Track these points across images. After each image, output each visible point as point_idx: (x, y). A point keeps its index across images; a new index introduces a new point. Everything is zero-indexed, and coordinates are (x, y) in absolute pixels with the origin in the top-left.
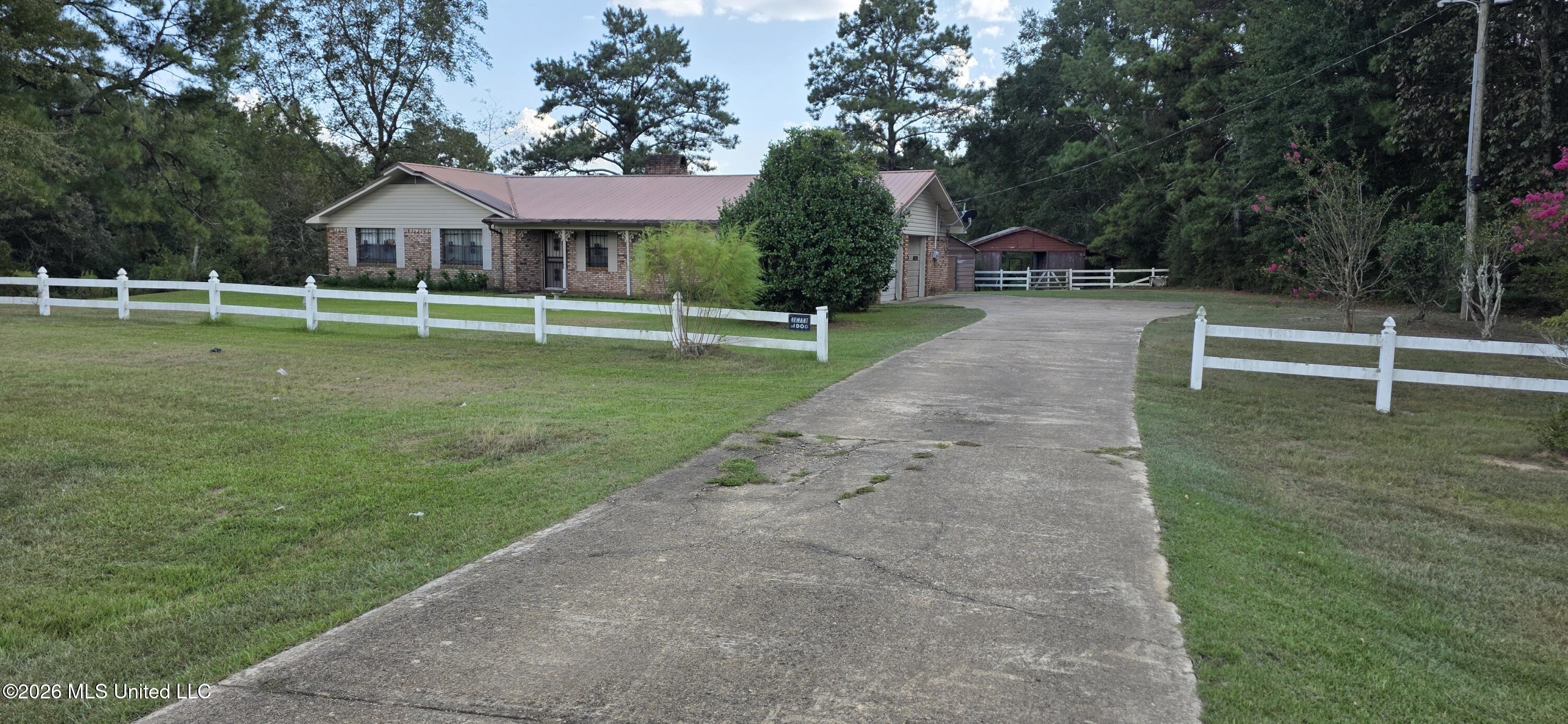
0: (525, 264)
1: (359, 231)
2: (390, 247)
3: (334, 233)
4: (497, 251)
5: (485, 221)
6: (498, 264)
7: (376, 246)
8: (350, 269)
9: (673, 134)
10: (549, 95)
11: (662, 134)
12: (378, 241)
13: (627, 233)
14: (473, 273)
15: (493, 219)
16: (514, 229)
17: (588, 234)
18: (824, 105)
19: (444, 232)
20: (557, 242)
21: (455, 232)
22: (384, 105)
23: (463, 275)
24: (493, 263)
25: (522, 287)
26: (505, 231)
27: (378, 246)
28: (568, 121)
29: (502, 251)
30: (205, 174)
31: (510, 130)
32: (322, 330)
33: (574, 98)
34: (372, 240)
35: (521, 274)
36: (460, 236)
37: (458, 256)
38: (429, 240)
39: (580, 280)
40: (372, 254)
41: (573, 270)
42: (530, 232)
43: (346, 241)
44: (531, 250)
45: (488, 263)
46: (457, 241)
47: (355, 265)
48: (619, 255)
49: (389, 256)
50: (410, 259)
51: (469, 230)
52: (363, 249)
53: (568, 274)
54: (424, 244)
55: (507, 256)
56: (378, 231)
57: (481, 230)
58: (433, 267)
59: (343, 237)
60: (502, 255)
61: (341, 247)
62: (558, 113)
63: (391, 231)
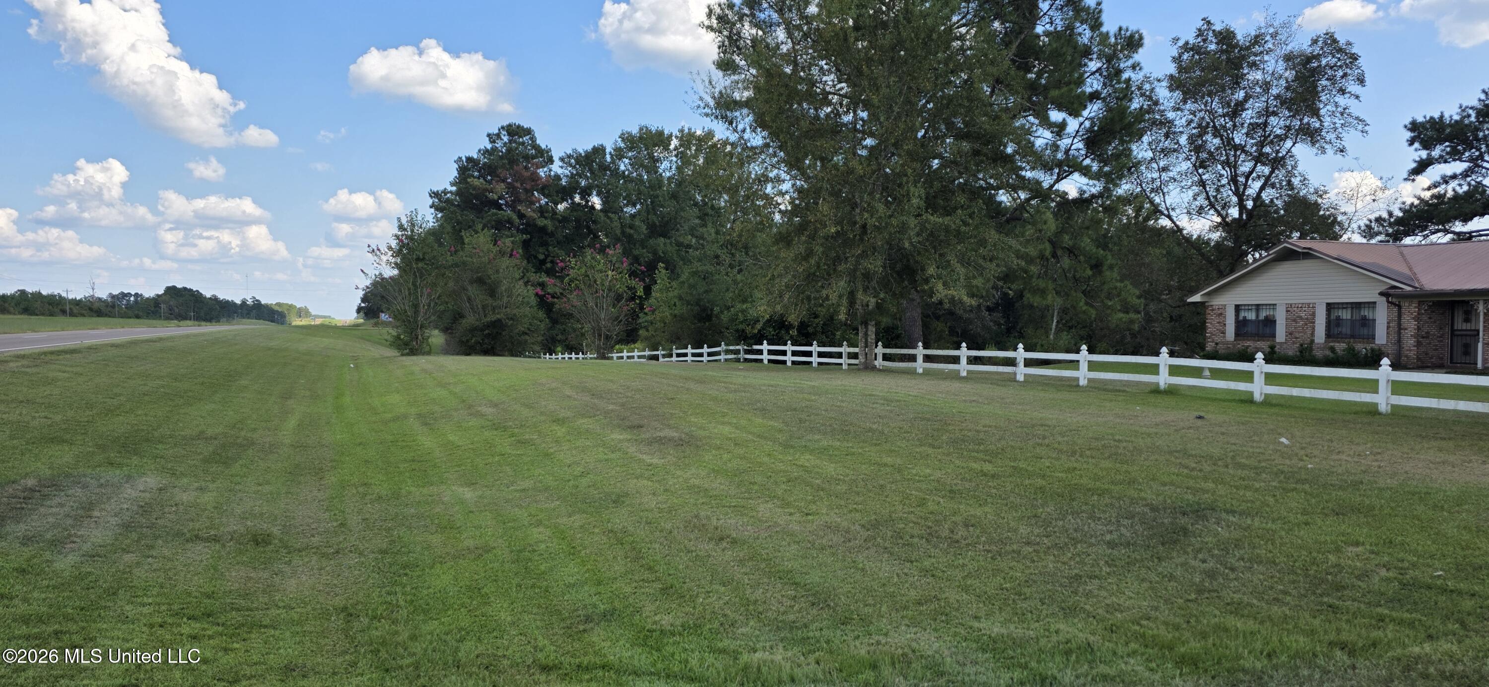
0: (1428, 337)
1: (1238, 308)
2: (1270, 322)
3: (1213, 310)
4: (1394, 324)
5: (1381, 294)
6: (1394, 337)
7: (1254, 321)
8: (1228, 343)
10: (1423, 154)
12: (1257, 316)
14: (1361, 348)
15: (1392, 291)
16: (1417, 300)
19: (1330, 307)
20: (1472, 313)
21: (1344, 306)
22: (1246, 186)
23: (1351, 350)
24: (1388, 337)
25: (1425, 362)
26: (1405, 304)
27: (1257, 322)
28: (1448, 179)
29: (1399, 324)
30: (1093, 262)
32: (1269, 402)
33: (1455, 154)
34: (1251, 316)
35: (1422, 349)
36: (1349, 311)
37: (1346, 330)
38: (1314, 314)
40: (1251, 329)
42: (1435, 303)
43: (1225, 317)
44: (1435, 322)
45: (1381, 336)
46: (1346, 315)
47: (1233, 339)
49: (1268, 331)
50: (1291, 334)
51: (1360, 303)
52: (1241, 325)
54: (1307, 319)
55: (1406, 329)
56: (1258, 307)
57: (1375, 303)
58: (1316, 341)
59: (1221, 314)
60: (1400, 328)
61: (1219, 323)
62: (1434, 173)
63: (1272, 307)
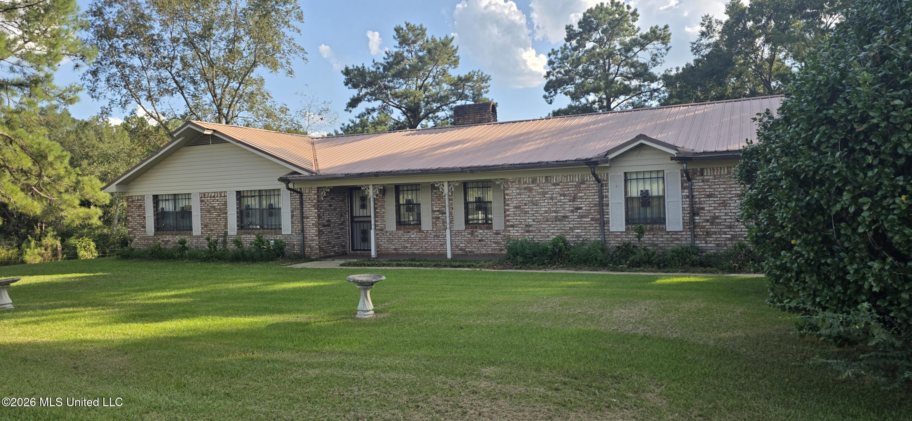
0: (329, 225)
1: (156, 198)
2: (186, 213)
3: (134, 202)
4: (297, 213)
5: (281, 179)
6: (298, 226)
7: (173, 213)
8: (147, 238)
9: (447, 118)
10: (354, 92)
11: (439, 119)
12: (175, 207)
13: (446, 184)
14: (270, 239)
15: (290, 177)
16: (315, 186)
17: (398, 189)
18: (556, 93)
19: (239, 195)
20: (364, 199)
21: (252, 194)
23: (260, 241)
24: (292, 227)
25: (325, 252)
26: (305, 190)
27: (176, 213)
28: (369, 111)
29: (302, 213)
33: (374, 95)
34: (169, 207)
35: (324, 238)
36: (257, 198)
37: (255, 220)
38: (225, 204)
39: (390, 241)
40: (171, 221)
41: (381, 230)
42: (334, 190)
43: (144, 209)
44: (335, 209)
45: (287, 227)
46: (253, 203)
47: (152, 234)
48: (433, 211)
49: (183, 223)
50: (206, 226)
51: (266, 191)
52: (160, 216)
53: (376, 234)
54: (220, 209)
55: (308, 218)
56: (175, 197)
57: (279, 190)
58: (229, 233)
59: (141, 205)
60: (303, 217)
61: (139, 216)
62: (362, 107)
63: (188, 196)
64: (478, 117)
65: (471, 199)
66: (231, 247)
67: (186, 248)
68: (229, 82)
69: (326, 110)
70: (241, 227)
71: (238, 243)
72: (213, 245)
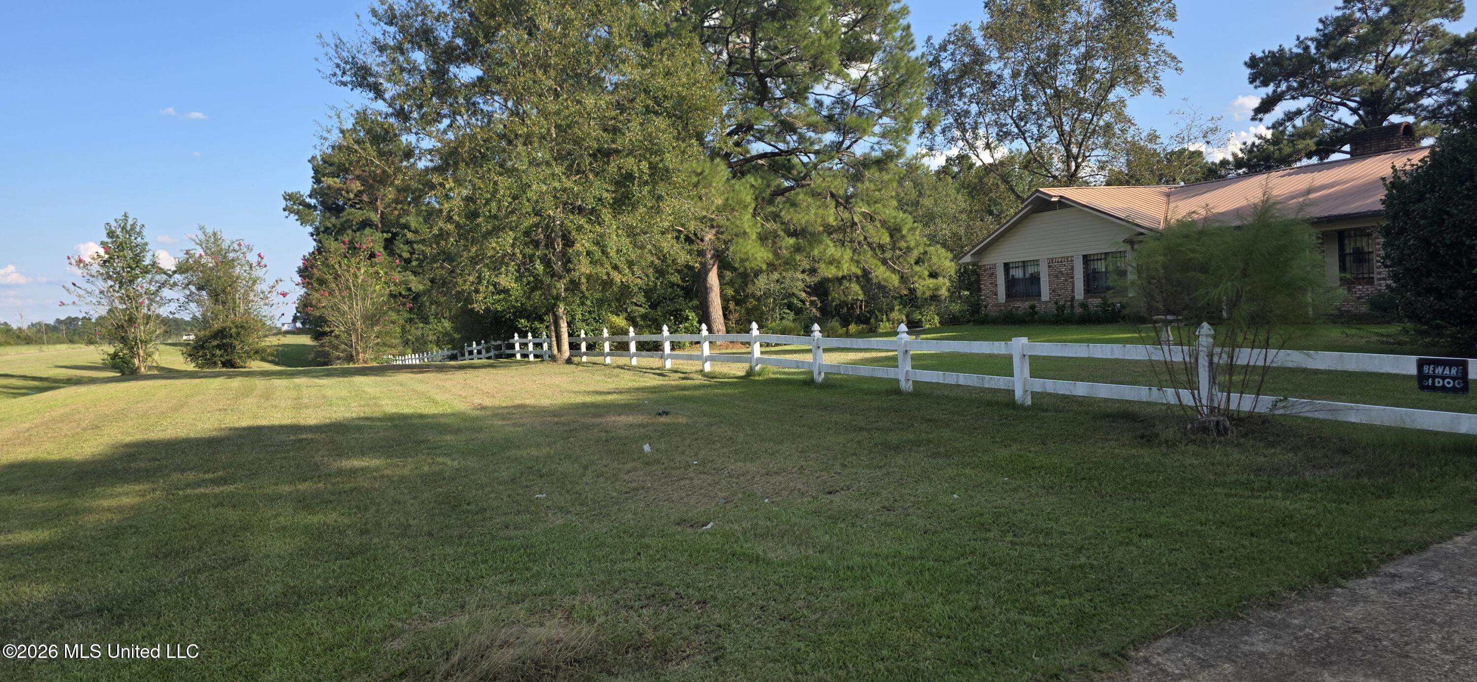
1: (1007, 266)
2: (1035, 279)
5: (1126, 241)
7: (1022, 279)
8: (999, 305)
10: (1268, 91)
12: (1024, 274)
14: (1115, 302)
15: (1136, 238)
19: (1086, 259)
21: (1098, 257)
23: (1105, 304)
27: (1025, 279)
28: (1290, 116)
31: (1211, 137)
33: (1301, 91)
34: (1019, 274)
36: (1104, 261)
37: (1102, 283)
38: (1072, 269)
40: (1021, 288)
43: (996, 277)
46: (1100, 266)
47: (1003, 301)
49: (1034, 289)
50: (1054, 291)
51: (1111, 253)
52: (1011, 283)
54: (1067, 274)
56: (1024, 264)
58: (1077, 297)
59: (993, 274)
61: (991, 284)
62: (1278, 112)
63: (1036, 263)
64: (1384, 143)
65: (1348, 250)
66: (1079, 310)
67: (1036, 313)
68: (1079, 115)
69: (1214, 130)
70: (1088, 290)
71: (1084, 305)
72: (1061, 309)
